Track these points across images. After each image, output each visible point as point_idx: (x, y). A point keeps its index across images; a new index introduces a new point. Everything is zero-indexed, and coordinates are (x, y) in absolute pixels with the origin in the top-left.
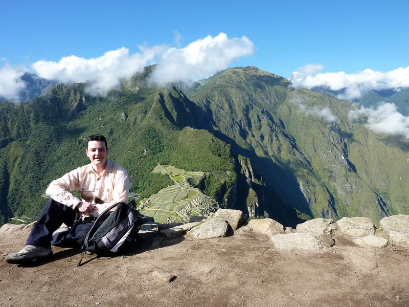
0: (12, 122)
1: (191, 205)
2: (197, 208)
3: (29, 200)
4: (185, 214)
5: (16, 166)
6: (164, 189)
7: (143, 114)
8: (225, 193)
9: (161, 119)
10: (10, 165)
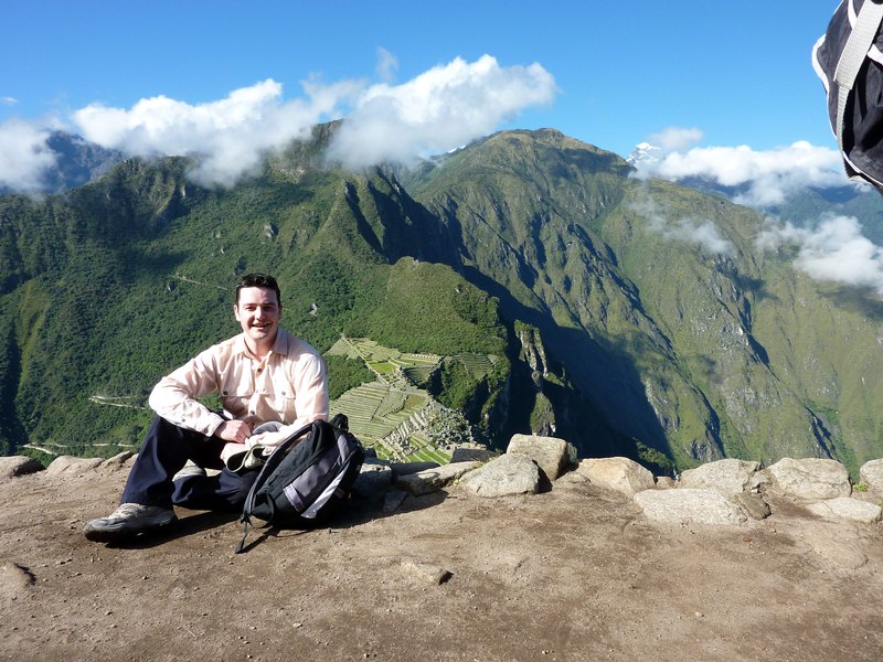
0: (27, 237)
1: (411, 425)
2: (423, 433)
3: (62, 407)
4: (398, 445)
5: (35, 333)
6: (352, 390)
7: (311, 228)
8: (484, 402)
9: (350, 238)
10: (21, 331)
